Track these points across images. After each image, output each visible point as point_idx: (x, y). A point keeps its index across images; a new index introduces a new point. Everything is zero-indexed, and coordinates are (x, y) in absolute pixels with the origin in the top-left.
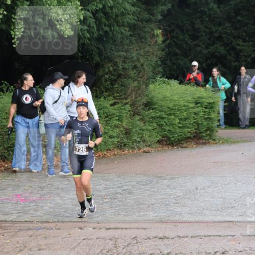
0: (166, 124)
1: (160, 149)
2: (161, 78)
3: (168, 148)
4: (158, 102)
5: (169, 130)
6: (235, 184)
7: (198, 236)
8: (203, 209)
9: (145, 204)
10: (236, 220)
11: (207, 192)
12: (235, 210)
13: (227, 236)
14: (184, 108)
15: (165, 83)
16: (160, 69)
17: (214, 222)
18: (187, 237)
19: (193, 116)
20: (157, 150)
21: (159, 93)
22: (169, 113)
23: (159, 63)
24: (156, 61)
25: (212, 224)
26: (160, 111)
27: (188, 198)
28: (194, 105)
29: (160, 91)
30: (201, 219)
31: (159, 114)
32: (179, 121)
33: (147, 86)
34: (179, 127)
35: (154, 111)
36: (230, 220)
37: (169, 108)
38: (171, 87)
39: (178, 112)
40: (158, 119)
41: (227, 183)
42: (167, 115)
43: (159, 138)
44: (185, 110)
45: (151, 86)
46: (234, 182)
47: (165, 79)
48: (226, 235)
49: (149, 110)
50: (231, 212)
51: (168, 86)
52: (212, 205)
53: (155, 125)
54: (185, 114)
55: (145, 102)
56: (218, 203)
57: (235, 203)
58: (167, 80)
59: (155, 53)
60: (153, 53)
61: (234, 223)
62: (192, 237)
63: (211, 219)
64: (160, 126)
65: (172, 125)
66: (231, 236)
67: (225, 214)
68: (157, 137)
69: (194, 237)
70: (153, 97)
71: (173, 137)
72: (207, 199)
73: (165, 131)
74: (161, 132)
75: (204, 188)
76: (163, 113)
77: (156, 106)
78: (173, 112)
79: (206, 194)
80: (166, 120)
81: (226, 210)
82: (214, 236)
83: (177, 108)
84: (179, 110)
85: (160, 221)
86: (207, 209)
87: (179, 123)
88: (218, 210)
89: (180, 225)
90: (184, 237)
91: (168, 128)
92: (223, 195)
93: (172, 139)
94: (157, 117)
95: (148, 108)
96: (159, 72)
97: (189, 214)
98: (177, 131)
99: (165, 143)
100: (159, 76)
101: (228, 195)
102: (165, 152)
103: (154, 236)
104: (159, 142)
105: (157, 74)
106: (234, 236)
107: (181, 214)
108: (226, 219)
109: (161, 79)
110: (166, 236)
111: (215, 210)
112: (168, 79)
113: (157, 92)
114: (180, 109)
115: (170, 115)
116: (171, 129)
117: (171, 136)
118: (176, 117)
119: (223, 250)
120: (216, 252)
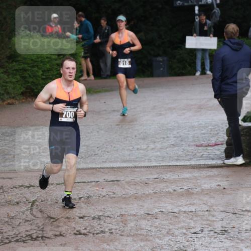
0: (30, 76)
1: (23, 101)
3: (32, 99)
5: (32, 82)
6: (98, 132)
9: (11, 155)
10: (99, 167)
12: (98, 157)
13: (91, 182)
14: (47, 60)
19: (56, 67)
20: (21, 101)
22: (32, 65)
26: (24, 63)
28: (56, 57)
31: (23, 66)
32: (42, 73)
33: (10, 38)
34: (43, 79)
35: (17, 63)
36: (94, 166)
37: (32, 60)
39: (41, 64)
40: (21, 71)
41: (89, 131)
42: (30, 67)
43: (23, 89)
44: (48, 62)
46: (98, 130)
48: (89, 181)
49: (12, 62)
50: (94, 159)
53: (18, 77)
54: (48, 66)
55: (8, 55)
57: (99, 150)
61: (98, 170)
62: (57, 184)
64: (24, 78)
65: (35, 76)
66: (94, 182)
67: (88, 161)
68: (20, 89)
69: (59, 184)
71: (36, 89)
73: (29, 83)
74: (24, 84)
76: (26, 66)
77: (20, 59)
78: (36, 64)
80: (29, 72)
81: (89, 158)
82: (78, 183)
83: (40, 59)
84: (42, 62)
85: (26, 170)
87: (42, 75)
88: (82, 158)
91: (31, 80)
92: (87, 144)
93: (36, 90)
94: (20, 70)
98: (41, 82)
99: (28, 94)
101: (91, 142)
102: (29, 103)
103: (20, 185)
104: (23, 94)
106: (98, 182)
108: (90, 166)
110: (32, 184)
114: (43, 60)
115: (33, 67)
116: (35, 81)
117: (34, 88)
118: (39, 68)
119: (87, 195)
120: (80, 198)
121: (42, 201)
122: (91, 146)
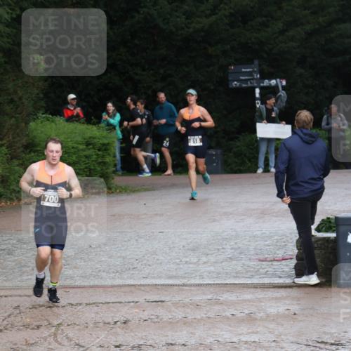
2: (43, 114)
4: (41, 143)
6: (137, 240)
7: (94, 303)
8: (100, 271)
9: (29, 267)
10: (139, 283)
11: (103, 251)
12: (137, 272)
13: (129, 302)
14: (72, 150)
15: (49, 120)
16: (43, 103)
17: (113, 286)
18: (80, 304)
19: (83, 160)
21: (42, 132)
23: (41, 96)
24: (38, 94)
25: (110, 289)
27: (81, 258)
28: (85, 147)
29: (43, 129)
30: (96, 282)
33: (27, 123)
35: (36, 154)
36: (132, 283)
38: (56, 124)
41: (126, 239)
44: (74, 153)
45: (32, 124)
47: (48, 116)
48: (127, 301)
49: (30, 152)
50: (133, 274)
51: (53, 124)
52: (109, 266)
54: (74, 158)
55: (25, 144)
56: (117, 263)
57: (138, 263)
58: (50, 116)
59: (36, 84)
60: (34, 84)
61: (137, 287)
62: (87, 304)
63: (109, 282)
66: (133, 302)
67: (125, 277)
69: (89, 304)
70: (35, 137)
72: (103, 259)
75: (99, 246)
77: (39, 149)
79: (101, 253)
81: (127, 272)
82: (113, 303)
86: (104, 271)
88: (117, 272)
89: (71, 290)
90: (77, 305)
92: (123, 254)
95: (28, 151)
96: (42, 107)
97: (82, 277)
100: (41, 112)
101: (128, 253)
103: (41, 304)
105: (39, 109)
106: (137, 302)
107: (72, 278)
108: (127, 282)
109: (44, 116)
111: (113, 272)
112: (52, 115)
113: (39, 132)
119: (125, 319)
120: (116, 322)
121: (68, 325)
122: (128, 257)
